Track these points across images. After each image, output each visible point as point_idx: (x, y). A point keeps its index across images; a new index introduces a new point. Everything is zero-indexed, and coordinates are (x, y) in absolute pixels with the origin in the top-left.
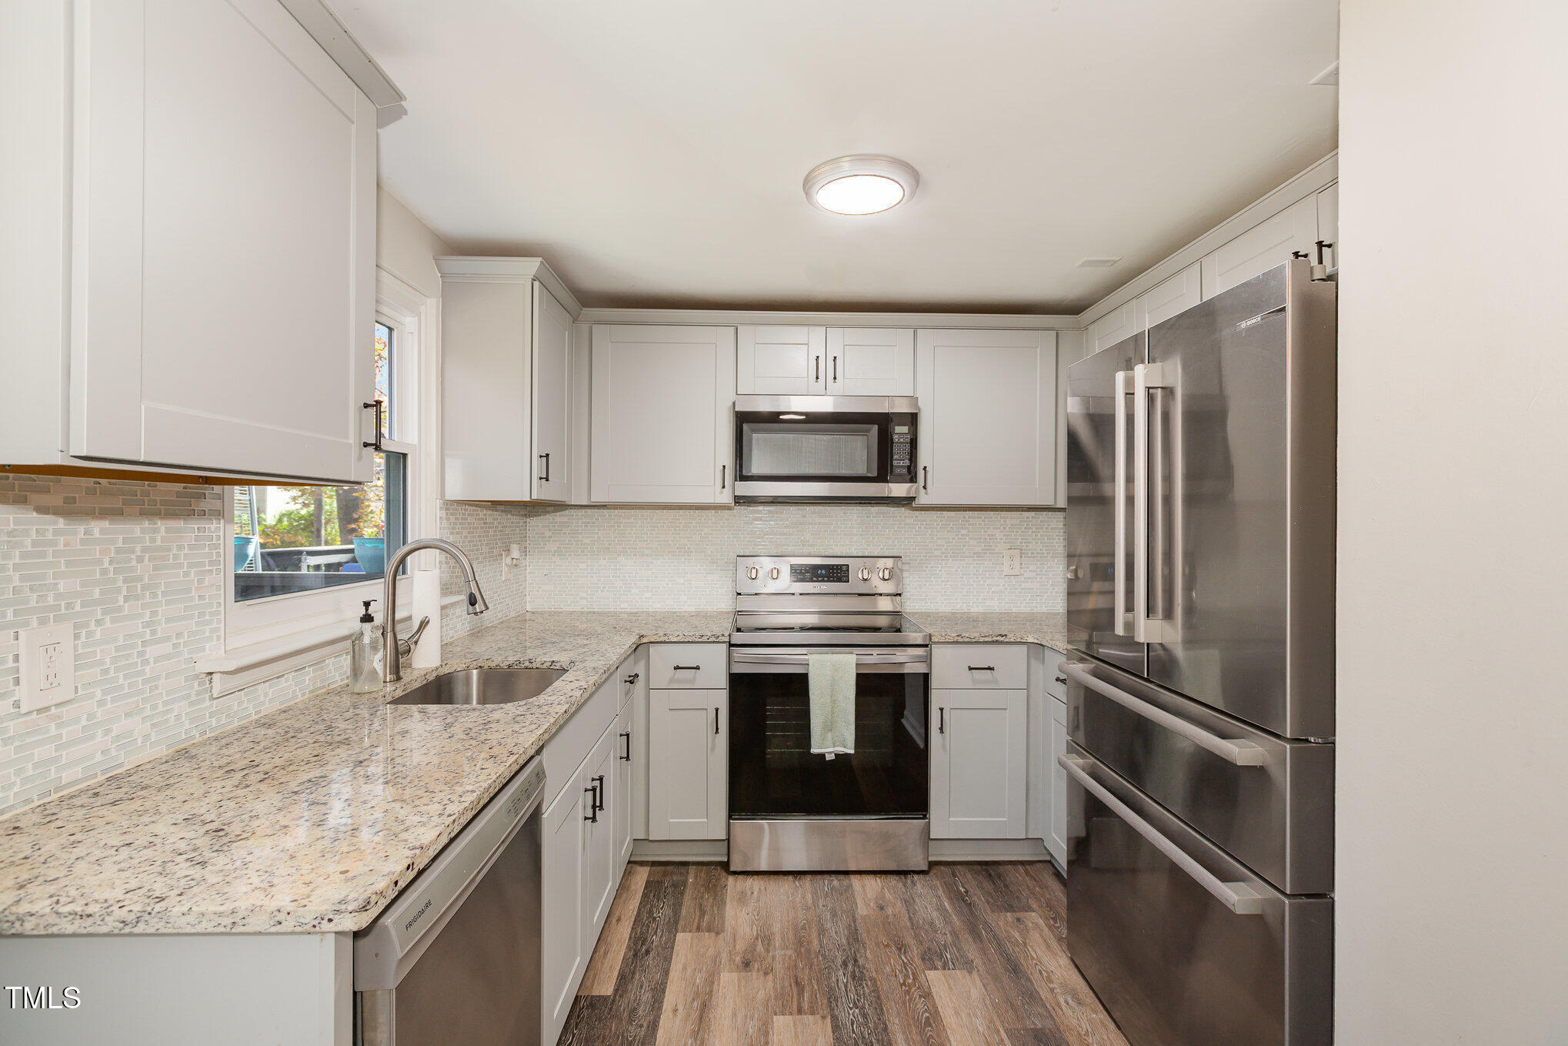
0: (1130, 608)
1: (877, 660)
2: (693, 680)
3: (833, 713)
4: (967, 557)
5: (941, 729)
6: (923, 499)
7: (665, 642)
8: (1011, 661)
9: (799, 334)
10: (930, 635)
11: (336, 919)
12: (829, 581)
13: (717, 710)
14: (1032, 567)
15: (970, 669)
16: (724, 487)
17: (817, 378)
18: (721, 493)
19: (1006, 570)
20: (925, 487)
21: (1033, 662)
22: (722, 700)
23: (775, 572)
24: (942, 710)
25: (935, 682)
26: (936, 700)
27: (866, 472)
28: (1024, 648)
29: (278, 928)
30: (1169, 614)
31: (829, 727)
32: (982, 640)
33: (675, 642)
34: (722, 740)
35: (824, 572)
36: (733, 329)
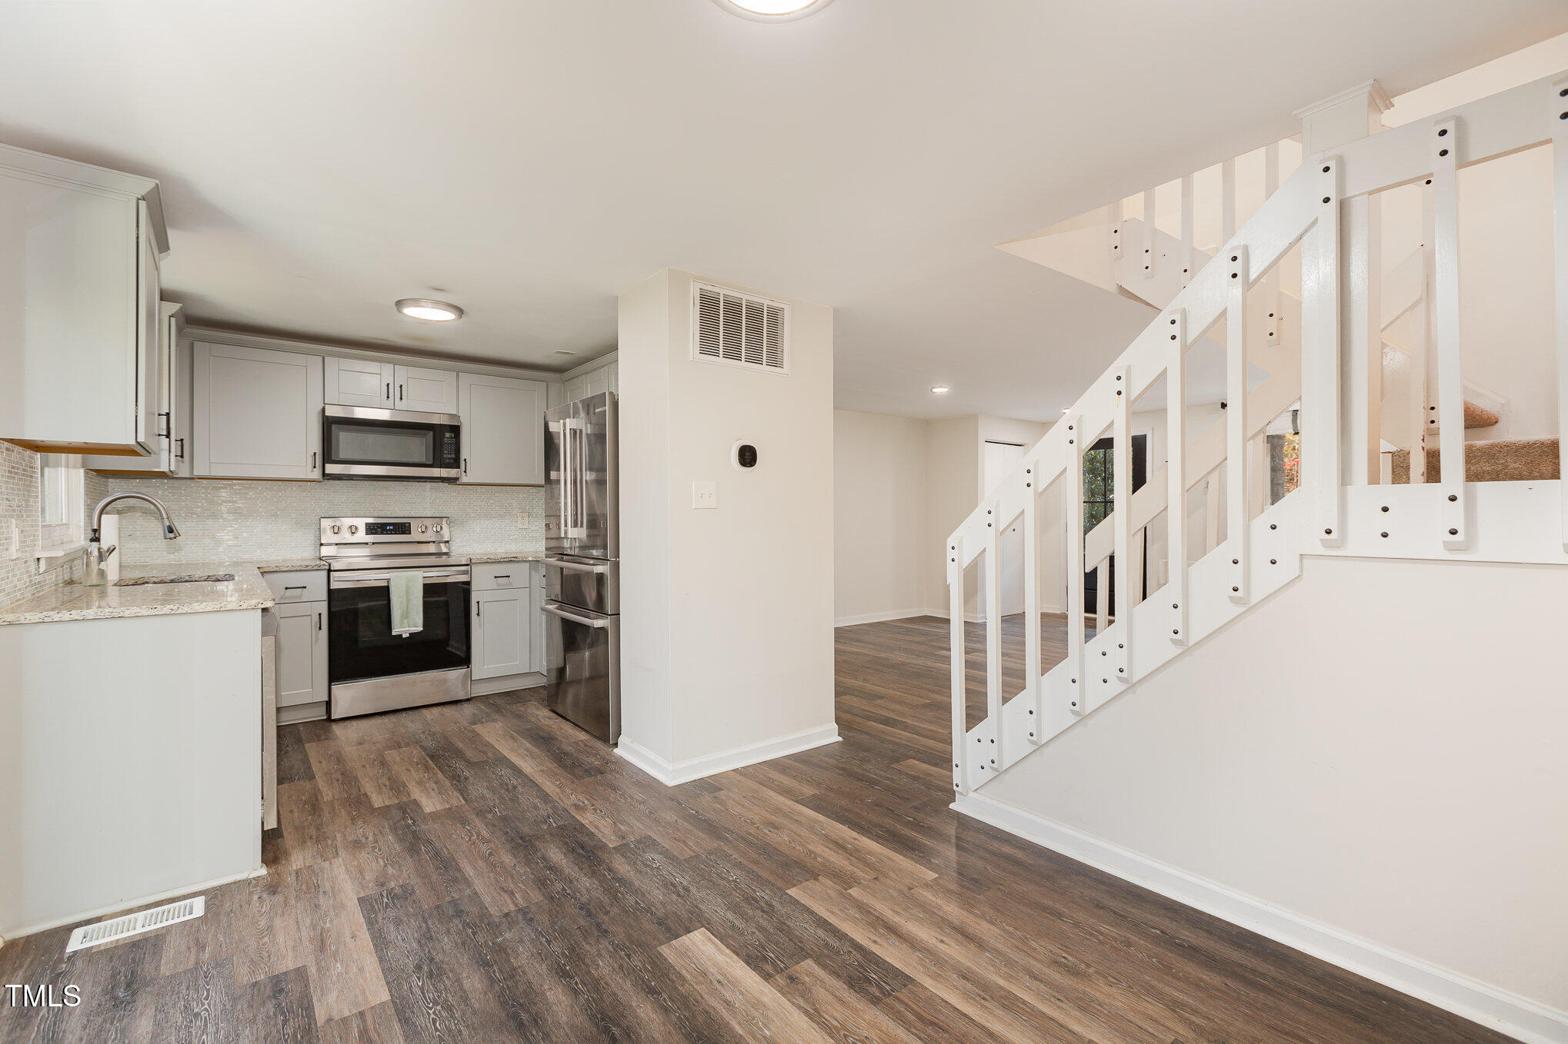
0: (566, 526)
1: (436, 576)
2: (300, 596)
3: (407, 608)
4: (494, 517)
5: (478, 614)
6: (464, 479)
7: (276, 572)
8: (519, 573)
9: (373, 367)
10: (471, 559)
11: (264, 603)
12: (396, 534)
13: (320, 614)
14: (536, 524)
15: (496, 577)
16: (315, 467)
17: (388, 397)
18: (313, 471)
19: (520, 525)
20: (465, 472)
21: (533, 572)
22: (323, 608)
23: (353, 528)
24: (478, 602)
25: (474, 587)
26: (475, 597)
27: (424, 461)
28: (527, 564)
29: (241, 608)
30: (582, 526)
31: (405, 615)
32: (502, 560)
33: (285, 571)
34: (324, 634)
35: (391, 527)
36: (321, 358)
